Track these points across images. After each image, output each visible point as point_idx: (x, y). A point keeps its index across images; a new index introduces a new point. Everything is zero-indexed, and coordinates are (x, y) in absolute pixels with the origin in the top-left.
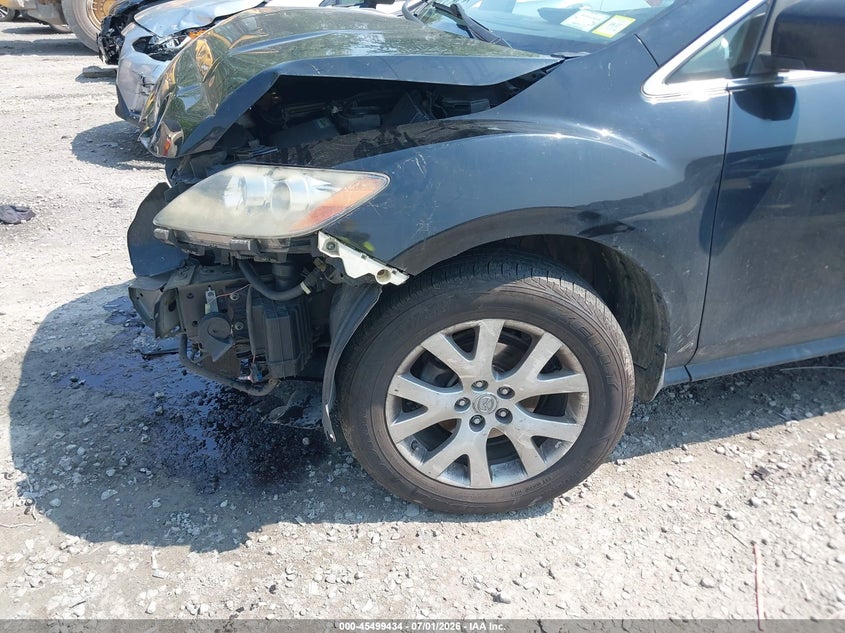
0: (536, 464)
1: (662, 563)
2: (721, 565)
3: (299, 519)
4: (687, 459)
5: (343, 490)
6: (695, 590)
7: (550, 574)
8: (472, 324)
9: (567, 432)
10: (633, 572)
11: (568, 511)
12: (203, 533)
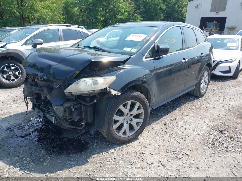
0: (137, 128)
1: (161, 140)
2: (169, 138)
3: (95, 154)
4: (153, 125)
5: (99, 147)
6: (168, 142)
7: (146, 147)
8: (127, 102)
9: (141, 120)
10: (158, 143)
11: (141, 138)
12: (76, 163)
